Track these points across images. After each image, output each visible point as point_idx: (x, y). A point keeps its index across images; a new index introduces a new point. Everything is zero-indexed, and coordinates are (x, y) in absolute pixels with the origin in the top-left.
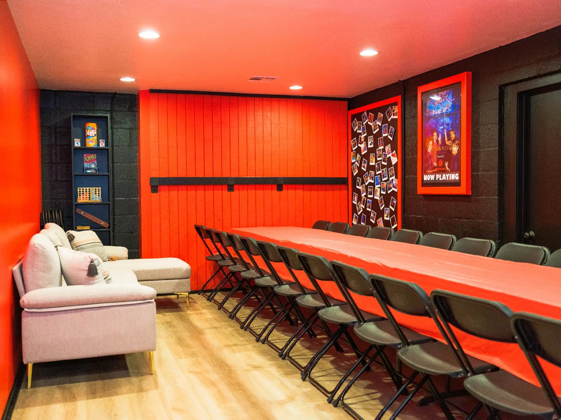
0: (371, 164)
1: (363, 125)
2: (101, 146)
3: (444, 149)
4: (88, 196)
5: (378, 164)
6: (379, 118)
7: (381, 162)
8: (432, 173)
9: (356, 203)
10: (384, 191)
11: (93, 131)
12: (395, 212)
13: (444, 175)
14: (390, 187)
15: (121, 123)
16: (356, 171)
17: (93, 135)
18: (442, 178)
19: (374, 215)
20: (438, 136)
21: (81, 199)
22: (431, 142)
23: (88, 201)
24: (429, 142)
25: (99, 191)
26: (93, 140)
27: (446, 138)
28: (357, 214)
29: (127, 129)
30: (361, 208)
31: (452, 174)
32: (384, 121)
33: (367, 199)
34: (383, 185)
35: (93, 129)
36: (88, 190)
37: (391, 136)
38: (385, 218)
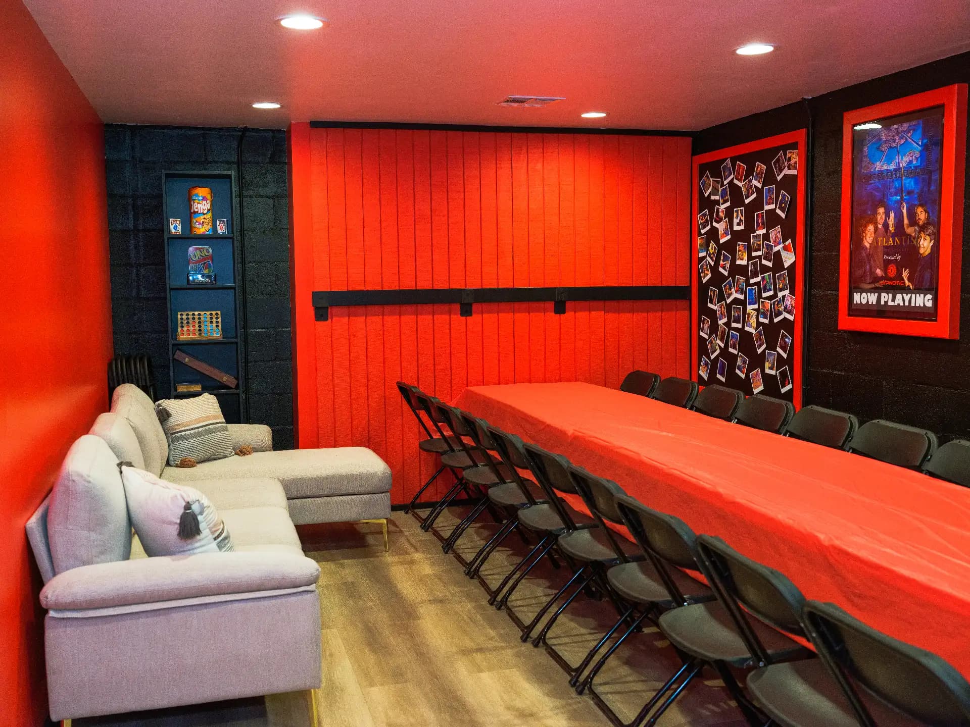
0: (738, 262)
1: (722, 185)
2: (220, 231)
3: (901, 241)
4: (197, 328)
5: (754, 264)
6: (758, 174)
7: (760, 261)
8: (872, 288)
9: (706, 337)
10: (765, 317)
11: (205, 202)
12: (790, 361)
13: (899, 296)
14: (778, 310)
15: (257, 185)
16: (707, 274)
17: (205, 212)
18: (893, 300)
19: (744, 363)
20: (887, 215)
21: (185, 334)
22: (871, 228)
23: (197, 337)
24: (866, 227)
25: (217, 318)
26: (204, 220)
27: (906, 221)
28: (709, 358)
29: (268, 197)
30: (717, 347)
31: (918, 295)
32: (769, 179)
33: (729, 331)
34: (764, 306)
35: (204, 199)
36: (196, 317)
37: (783, 210)
38: (768, 371)
